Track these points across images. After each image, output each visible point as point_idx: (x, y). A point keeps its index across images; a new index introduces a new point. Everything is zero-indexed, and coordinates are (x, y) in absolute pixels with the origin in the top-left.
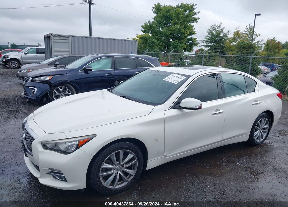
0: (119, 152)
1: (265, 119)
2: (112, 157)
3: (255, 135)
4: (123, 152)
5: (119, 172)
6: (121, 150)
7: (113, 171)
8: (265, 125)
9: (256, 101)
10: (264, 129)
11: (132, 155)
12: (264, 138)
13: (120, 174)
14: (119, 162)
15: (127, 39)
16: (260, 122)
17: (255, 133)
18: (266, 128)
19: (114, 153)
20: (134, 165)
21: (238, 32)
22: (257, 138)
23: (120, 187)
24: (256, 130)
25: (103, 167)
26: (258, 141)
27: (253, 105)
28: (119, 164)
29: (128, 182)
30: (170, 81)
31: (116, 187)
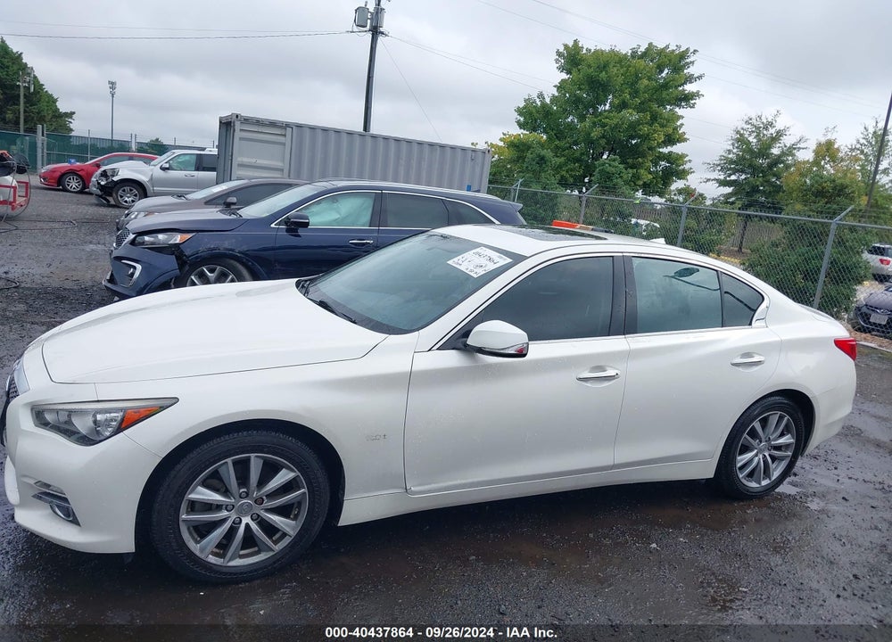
0: (248, 459)
1: (781, 418)
2: (222, 471)
3: (739, 465)
4: (261, 462)
5: (246, 520)
6: (253, 455)
7: (224, 513)
8: (782, 435)
9: (748, 355)
10: (778, 448)
11: (292, 475)
12: (773, 479)
13: (247, 525)
14: (245, 490)
15: (472, 144)
16: (764, 422)
17: (742, 459)
18: (787, 446)
19: (229, 460)
20: (298, 504)
21: (829, 144)
22: (751, 475)
23: (246, 563)
24: (745, 449)
25: (193, 496)
26: (753, 485)
27: (737, 368)
28: (247, 494)
29: (272, 554)
30: (462, 268)
31: (232, 563)
